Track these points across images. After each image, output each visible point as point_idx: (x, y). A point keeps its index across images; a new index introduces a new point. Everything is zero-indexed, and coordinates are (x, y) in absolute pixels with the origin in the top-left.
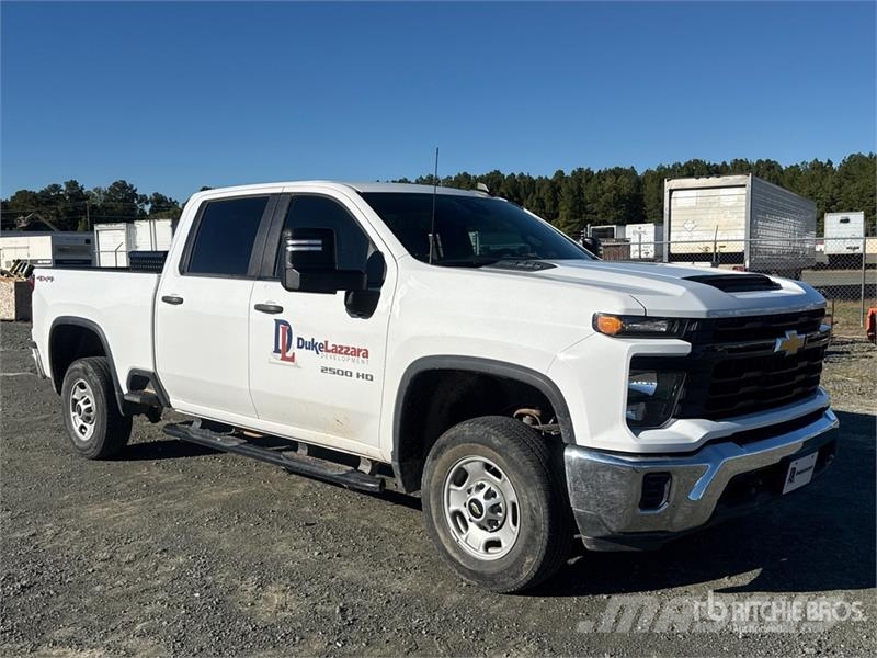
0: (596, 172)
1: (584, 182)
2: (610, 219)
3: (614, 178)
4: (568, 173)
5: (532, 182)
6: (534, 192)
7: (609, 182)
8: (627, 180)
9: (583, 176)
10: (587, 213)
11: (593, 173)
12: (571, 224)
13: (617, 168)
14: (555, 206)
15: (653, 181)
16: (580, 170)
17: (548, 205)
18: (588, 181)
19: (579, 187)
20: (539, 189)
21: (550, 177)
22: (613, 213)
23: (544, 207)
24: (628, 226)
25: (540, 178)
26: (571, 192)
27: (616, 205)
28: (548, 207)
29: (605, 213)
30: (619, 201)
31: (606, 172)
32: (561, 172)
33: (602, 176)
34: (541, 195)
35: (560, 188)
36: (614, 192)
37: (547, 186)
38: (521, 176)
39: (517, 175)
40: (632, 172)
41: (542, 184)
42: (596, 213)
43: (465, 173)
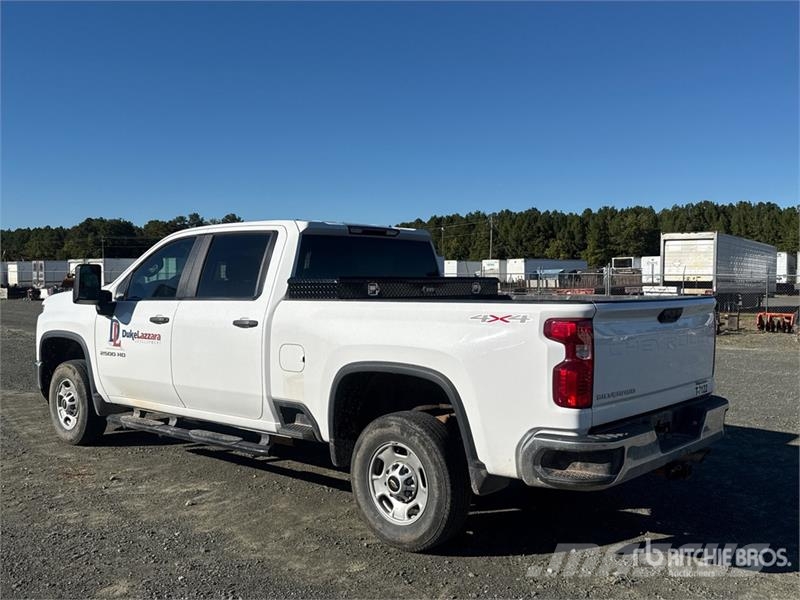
0: (619, 210)
1: (609, 218)
2: (631, 250)
3: (635, 215)
4: (595, 211)
5: (564, 218)
6: (566, 226)
7: (630, 219)
8: (645, 218)
9: (608, 213)
10: (612, 244)
11: (616, 211)
12: (596, 254)
13: (638, 207)
14: (584, 237)
15: (668, 219)
16: (606, 208)
17: (578, 237)
18: (613, 217)
19: (605, 223)
20: (570, 224)
21: (580, 215)
22: (633, 245)
23: (573, 239)
24: (643, 258)
25: (571, 214)
26: (597, 226)
27: (636, 238)
28: (577, 239)
29: (627, 244)
30: (638, 234)
31: (628, 210)
32: (589, 210)
33: (625, 213)
34: (572, 229)
35: (587, 223)
36: (634, 227)
37: (576, 222)
38: (555, 212)
39: (551, 212)
40: (651, 211)
41: (573, 221)
42: (619, 245)
43: (507, 211)
